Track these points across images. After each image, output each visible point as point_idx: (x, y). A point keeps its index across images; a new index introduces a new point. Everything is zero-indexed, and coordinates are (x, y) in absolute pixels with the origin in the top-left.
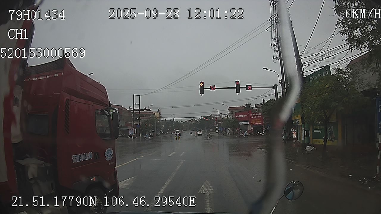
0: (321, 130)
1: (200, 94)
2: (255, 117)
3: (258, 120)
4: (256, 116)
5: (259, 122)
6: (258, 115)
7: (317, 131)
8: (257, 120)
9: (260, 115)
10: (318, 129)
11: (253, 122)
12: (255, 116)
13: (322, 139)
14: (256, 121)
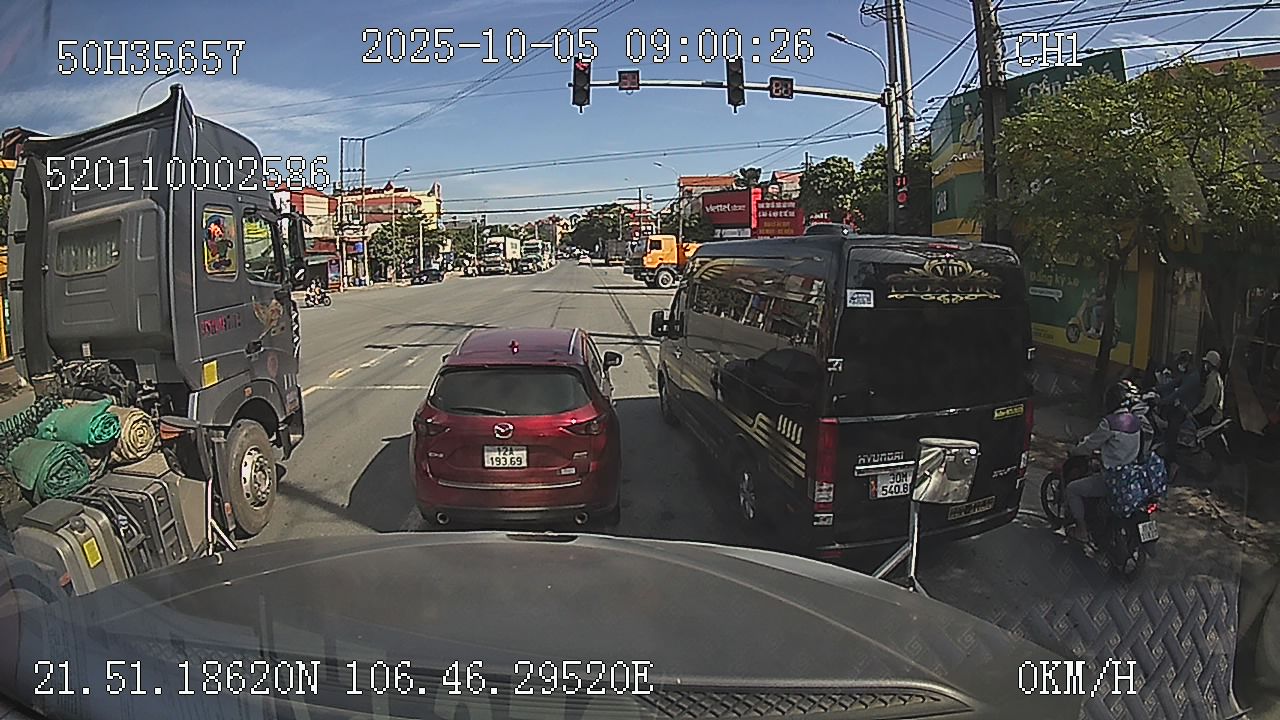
0: (1060, 291)
1: (573, 103)
2: (775, 214)
3: (786, 224)
4: (779, 210)
5: (786, 231)
6: (784, 209)
7: (1042, 292)
8: (779, 225)
9: (791, 209)
10: (1050, 284)
11: (767, 231)
12: (773, 210)
13: (1064, 327)
14: (776, 228)
